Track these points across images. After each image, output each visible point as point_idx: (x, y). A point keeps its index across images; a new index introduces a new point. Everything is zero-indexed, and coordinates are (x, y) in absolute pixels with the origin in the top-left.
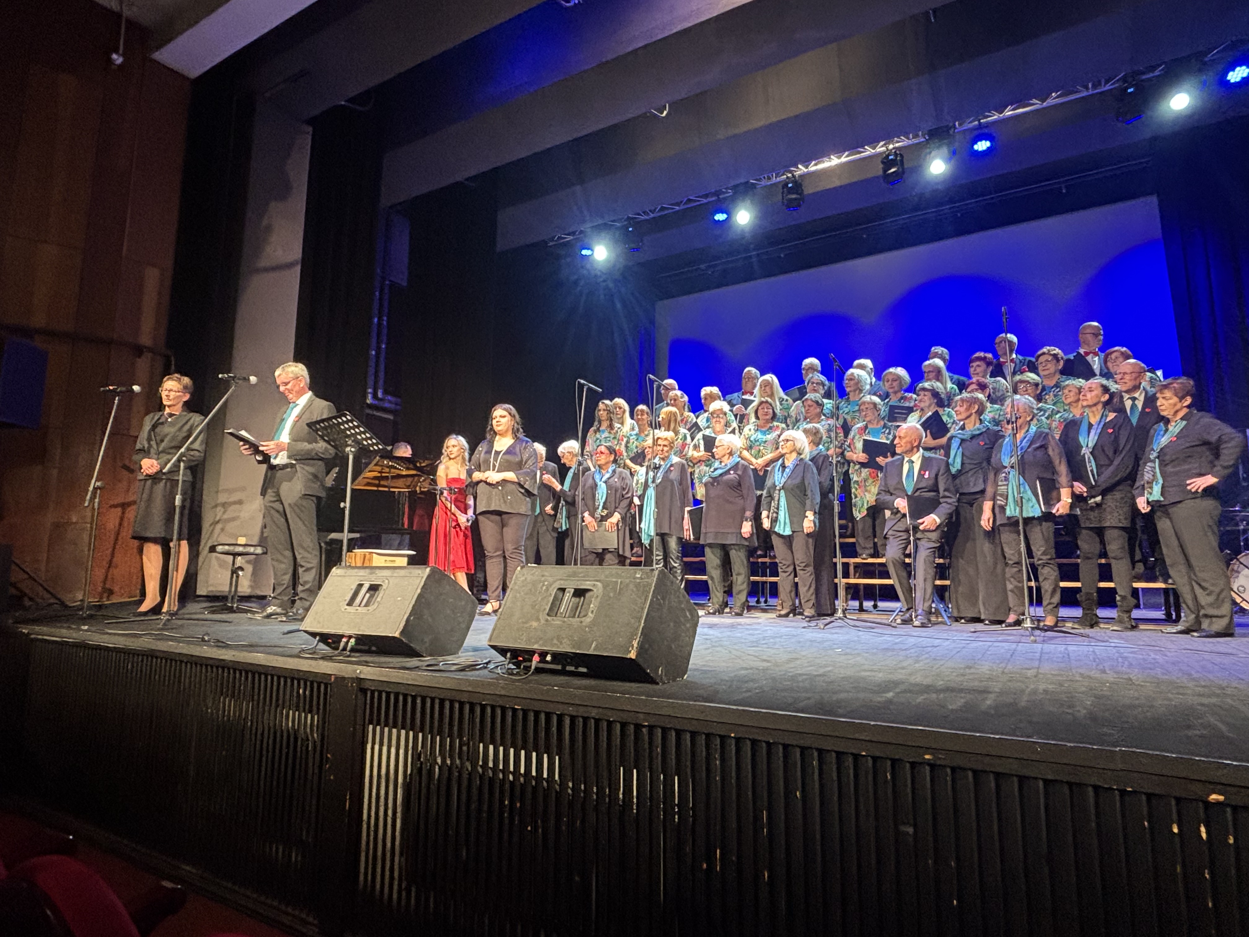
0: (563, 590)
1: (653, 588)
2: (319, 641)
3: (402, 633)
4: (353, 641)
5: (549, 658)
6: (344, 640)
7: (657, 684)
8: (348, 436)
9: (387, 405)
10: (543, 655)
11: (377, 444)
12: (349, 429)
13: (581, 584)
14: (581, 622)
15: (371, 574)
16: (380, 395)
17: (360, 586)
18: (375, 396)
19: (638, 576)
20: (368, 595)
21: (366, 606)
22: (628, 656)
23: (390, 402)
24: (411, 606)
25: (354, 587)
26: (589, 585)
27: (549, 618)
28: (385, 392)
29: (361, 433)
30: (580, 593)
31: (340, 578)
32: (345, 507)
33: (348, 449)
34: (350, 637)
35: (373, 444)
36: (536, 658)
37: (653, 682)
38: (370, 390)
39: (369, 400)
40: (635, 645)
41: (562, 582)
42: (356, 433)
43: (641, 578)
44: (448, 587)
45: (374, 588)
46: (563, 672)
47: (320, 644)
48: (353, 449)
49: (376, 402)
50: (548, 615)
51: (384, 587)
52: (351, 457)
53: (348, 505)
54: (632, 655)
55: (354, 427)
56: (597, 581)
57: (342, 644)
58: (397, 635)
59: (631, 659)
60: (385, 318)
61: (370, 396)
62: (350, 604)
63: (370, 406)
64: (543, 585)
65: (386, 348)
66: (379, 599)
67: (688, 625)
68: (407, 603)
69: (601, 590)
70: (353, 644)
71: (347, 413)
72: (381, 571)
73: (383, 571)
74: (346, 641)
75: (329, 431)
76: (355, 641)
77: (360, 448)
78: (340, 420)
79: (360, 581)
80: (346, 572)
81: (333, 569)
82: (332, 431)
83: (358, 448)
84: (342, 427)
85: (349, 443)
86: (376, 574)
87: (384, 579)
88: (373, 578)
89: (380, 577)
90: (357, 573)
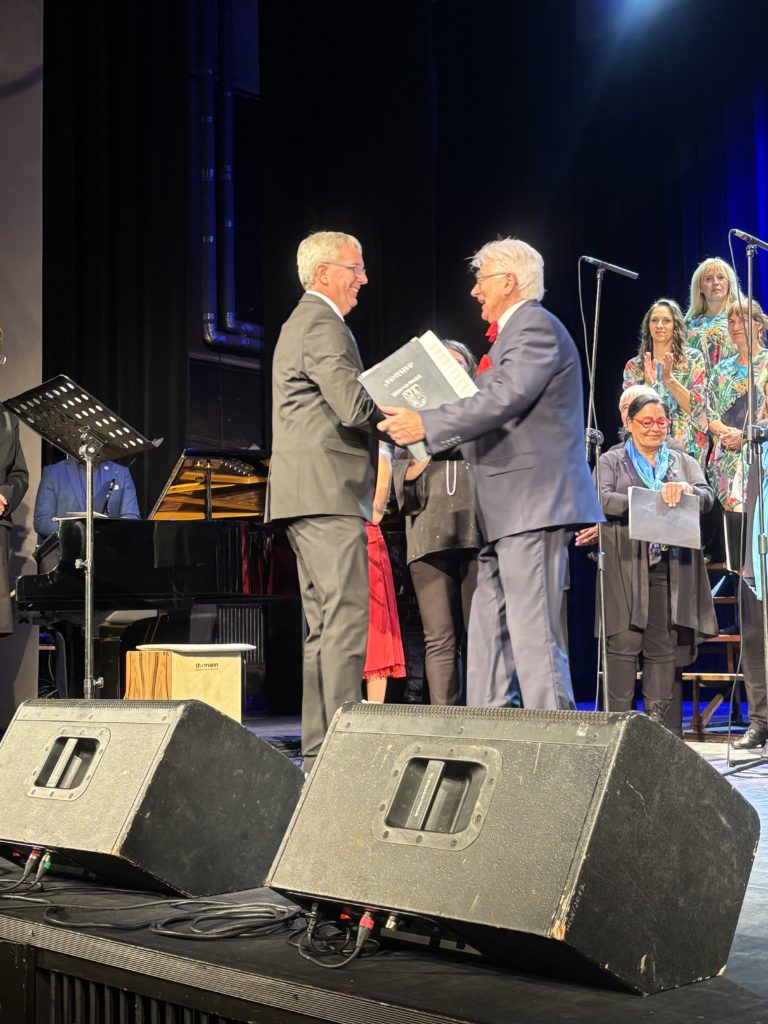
0: (421, 763)
1: (613, 763)
3: (125, 848)
4: (46, 858)
5: (390, 924)
6: (33, 857)
7: (638, 994)
8: (78, 424)
9: (245, 342)
10: (380, 915)
11: (132, 437)
12: (79, 408)
13: (460, 753)
14: (454, 843)
15: (81, 716)
16: (230, 323)
17: (62, 741)
18: (220, 326)
19: (581, 733)
20: (78, 762)
21: (70, 787)
22: (547, 934)
23: (249, 335)
24: (144, 789)
25: (51, 744)
26: (476, 755)
27: (390, 830)
28: (238, 318)
29: (99, 416)
30: (459, 771)
31: (28, 725)
32: (84, 568)
33: (83, 449)
34: (42, 851)
35: (127, 437)
36: (366, 921)
37: (626, 990)
38: (209, 316)
39: (210, 336)
40: (565, 908)
41: (421, 745)
42: (93, 418)
43: (589, 739)
44: (228, 743)
45: (86, 747)
46: (433, 952)
48: (91, 450)
49: (223, 338)
50: (389, 823)
51: (101, 747)
53: (89, 563)
54: (558, 932)
55: (85, 405)
56: (492, 743)
57: (28, 865)
58: (115, 852)
59: (553, 940)
60: (229, 168)
61: (210, 327)
62: (41, 782)
63: (214, 347)
64: (384, 751)
65: (235, 226)
67: (725, 847)
68: (139, 781)
69: (498, 768)
70: (47, 865)
71: (67, 377)
72: (98, 710)
73: (102, 710)
74: (35, 858)
75: (45, 414)
76: (51, 860)
77: (106, 445)
78: (58, 393)
79: (62, 733)
80: (39, 714)
81: (19, 708)
82: (49, 415)
83: (102, 445)
84: (65, 406)
85: (84, 436)
86: (89, 719)
87: (103, 729)
88: (84, 725)
89: (96, 725)
90: (57, 716)
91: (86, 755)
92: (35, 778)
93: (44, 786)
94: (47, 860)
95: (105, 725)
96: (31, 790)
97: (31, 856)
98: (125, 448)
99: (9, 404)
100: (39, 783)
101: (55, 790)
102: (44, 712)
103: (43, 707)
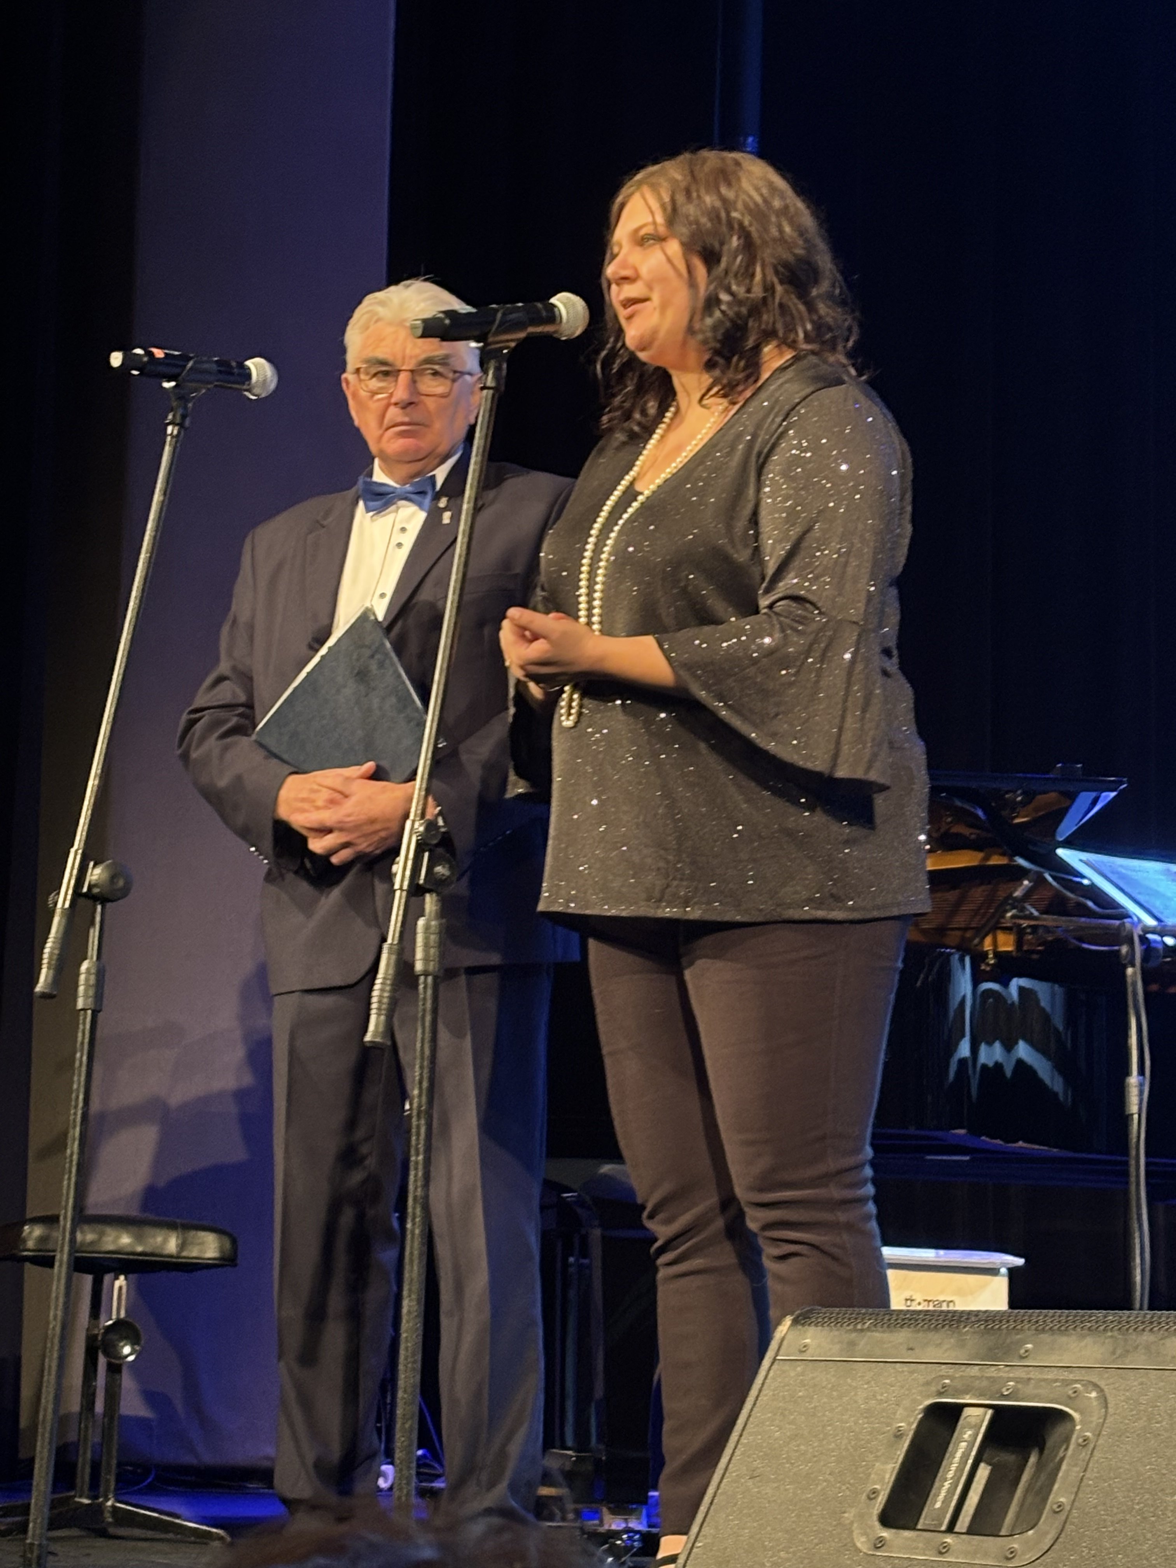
15: (993, 1352)
17: (946, 1415)
20: (984, 1471)
21: (985, 1531)
25: (910, 1423)
31: (824, 1376)
51: (1081, 1429)
66: (1060, 1495)
72: (1045, 1337)
73: (1059, 1338)
79: (940, 1393)
80: (852, 1344)
86: (1022, 1358)
87: (1078, 1386)
88: (1011, 1375)
89: (1050, 1375)
90: (912, 1349)
92: (877, 1505)
95: (1076, 1376)
96: (873, 1538)
100: (887, 1519)
101: (949, 1539)
102: (865, 1339)
103: (859, 1327)
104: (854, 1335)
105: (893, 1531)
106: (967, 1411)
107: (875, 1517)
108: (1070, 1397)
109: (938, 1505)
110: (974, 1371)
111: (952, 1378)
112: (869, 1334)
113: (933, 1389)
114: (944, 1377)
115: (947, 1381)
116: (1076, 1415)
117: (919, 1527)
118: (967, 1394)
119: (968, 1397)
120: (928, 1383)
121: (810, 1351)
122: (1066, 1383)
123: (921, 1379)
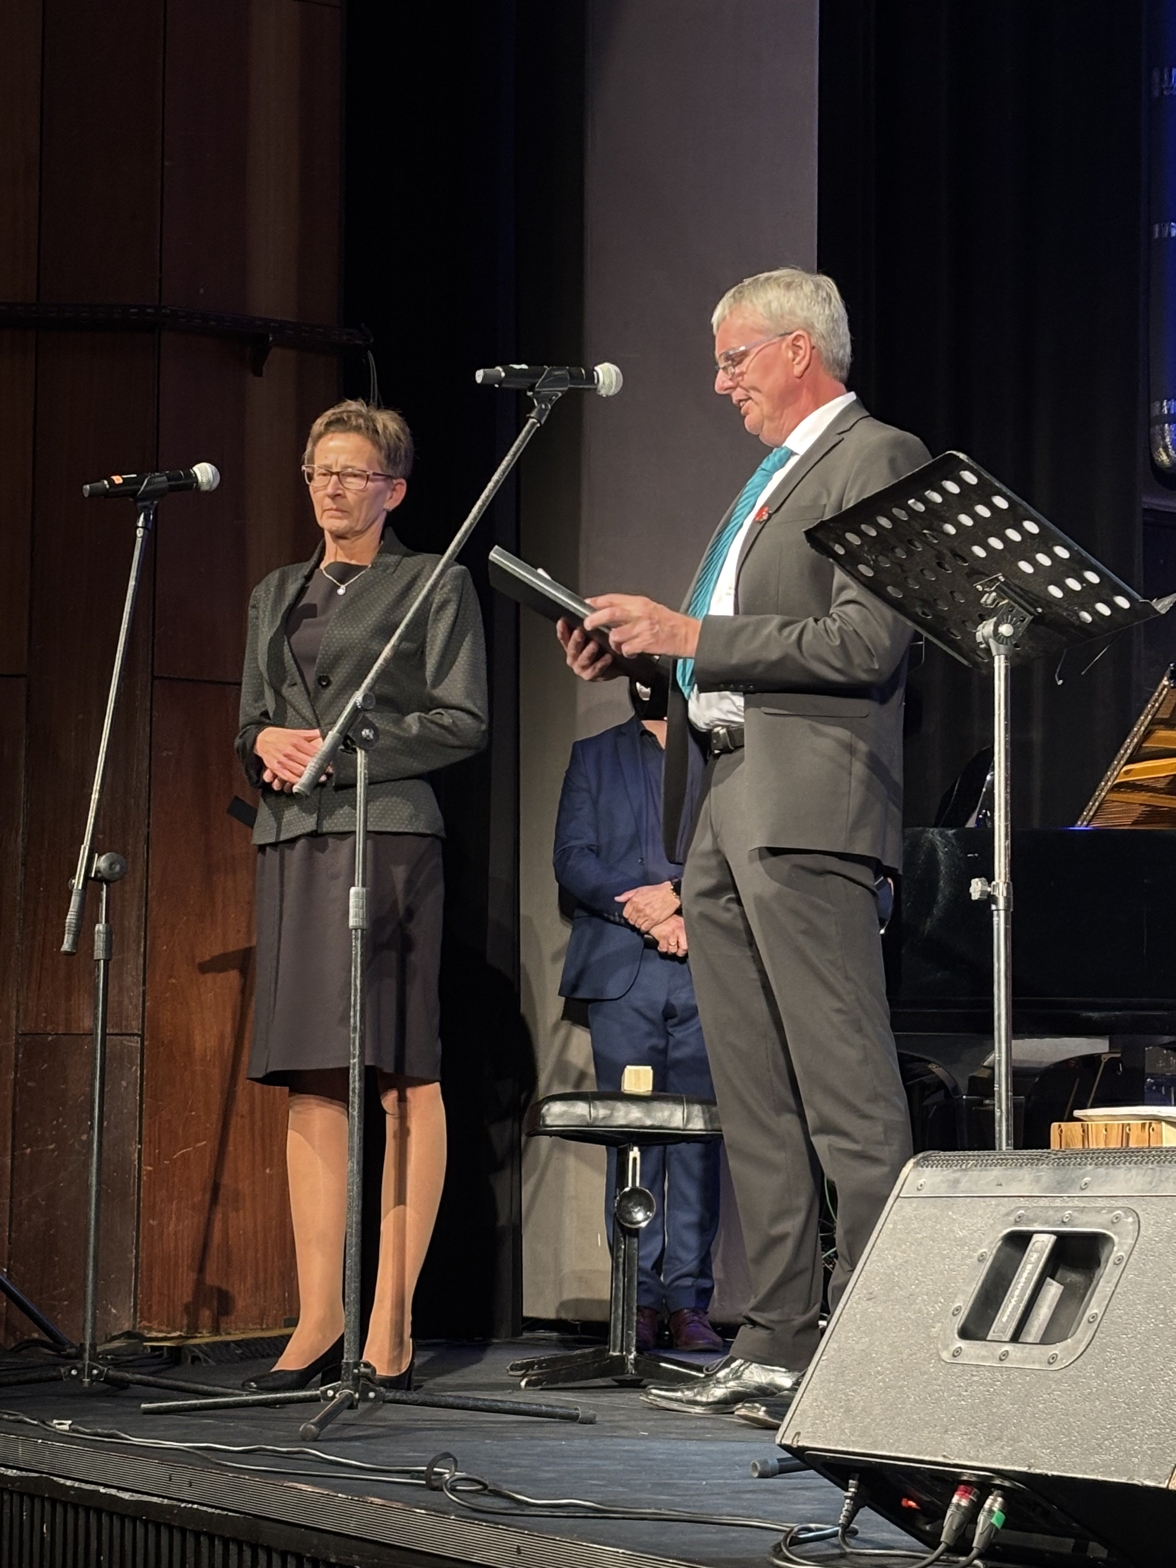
2: (858, 1503)
4: (994, 1503)
6: (961, 1501)
8: (978, 570)
11: (1104, 593)
15: (1061, 1186)
17: (1018, 1242)
20: (1053, 1290)
21: (1046, 1340)
25: (990, 1247)
29: (1031, 546)
31: (928, 1210)
32: (991, 899)
33: (985, 630)
34: (982, 1487)
35: (1091, 594)
42: (1014, 551)
45: (1077, 1255)
47: (866, 1514)
48: (1006, 630)
51: (1120, 1249)
52: (1000, 665)
53: (1001, 887)
55: (998, 522)
57: (950, 1521)
62: (975, 1328)
66: (1094, 1308)
70: (997, 1520)
71: (962, 456)
72: (1102, 1170)
73: (1112, 1171)
74: (964, 1503)
75: (901, 554)
76: (1004, 1509)
77: (1038, 620)
78: (937, 498)
79: (1016, 1223)
80: (957, 1182)
81: (906, 1170)
82: (910, 553)
83: (1029, 618)
84: (951, 529)
85: (988, 599)
86: (1082, 1189)
87: (1119, 1212)
88: (1070, 1204)
89: (1101, 1203)
90: (1001, 1185)
91: (1074, 1277)
92: (959, 1321)
93: (985, 1340)
94: (996, 1507)
95: (1120, 1203)
96: (953, 1348)
97: (955, 1499)
98: (1084, 623)
99: (819, 535)
100: (965, 1333)
101: (1007, 1347)
102: (966, 1178)
103: (964, 1167)
104: (958, 1174)
105: (968, 1342)
106: (1036, 1237)
107: (956, 1331)
108: (1113, 1223)
109: (1004, 1319)
110: (1043, 1202)
111: (1027, 1209)
112: (970, 1173)
113: (1012, 1218)
114: (1020, 1208)
115: (1022, 1211)
116: (1116, 1239)
117: (989, 1338)
118: (1036, 1222)
119: (1036, 1224)
120: (1008, 1214)
121: (923, 1191)
122: (1111, 1210)
123: (1003, 1210)
